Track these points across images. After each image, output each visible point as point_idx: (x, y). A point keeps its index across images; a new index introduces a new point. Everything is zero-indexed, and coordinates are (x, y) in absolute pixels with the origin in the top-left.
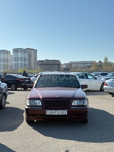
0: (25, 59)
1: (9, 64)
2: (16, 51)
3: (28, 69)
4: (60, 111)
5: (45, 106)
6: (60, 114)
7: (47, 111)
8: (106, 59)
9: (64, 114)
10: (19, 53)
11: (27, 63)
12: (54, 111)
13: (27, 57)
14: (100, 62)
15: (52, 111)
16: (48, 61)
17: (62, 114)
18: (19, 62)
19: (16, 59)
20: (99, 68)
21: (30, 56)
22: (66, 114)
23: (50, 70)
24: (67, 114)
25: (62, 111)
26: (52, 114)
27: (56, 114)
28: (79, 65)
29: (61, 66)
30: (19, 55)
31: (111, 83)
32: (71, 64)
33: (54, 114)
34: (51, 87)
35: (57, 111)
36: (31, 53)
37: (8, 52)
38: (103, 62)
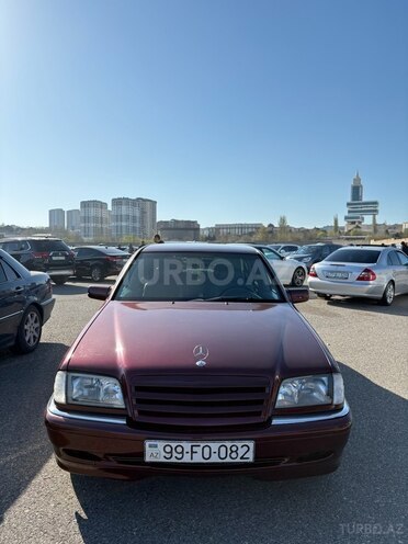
0: (134, 218)
1: (105, 226)
2: (117, 202)
3: (140, 237)
4: (215, 446)
5: (141, 413)
6: (215, 459)
7: (147, 443)
8: (283, 220)
9: (238, 460)
10: (124, 208)
11: (137, 225)
12: (187, 446)
13: (138, 214)
14: (271, 225)
15: (174, 445)
16: (176, 222)
17: (228, 460)
18: (124, 224)
19: (118, 218)
20: (270, 235)
21: (143, 212)
22: (250, 457)
23: (180, 239)
24: (251, 460)
25: (228, 444)
26: (173, 460)
27: (198, 459)
28: (232, 231)
29: (201, 233)
30: (124, 210)
31: (328, 271)
32: (218, 228)
33: (187, 459)
34: (174, 300)
35: (202, 445)
36: (145, 207)
37: (102, 205)
38: (276, 225)
